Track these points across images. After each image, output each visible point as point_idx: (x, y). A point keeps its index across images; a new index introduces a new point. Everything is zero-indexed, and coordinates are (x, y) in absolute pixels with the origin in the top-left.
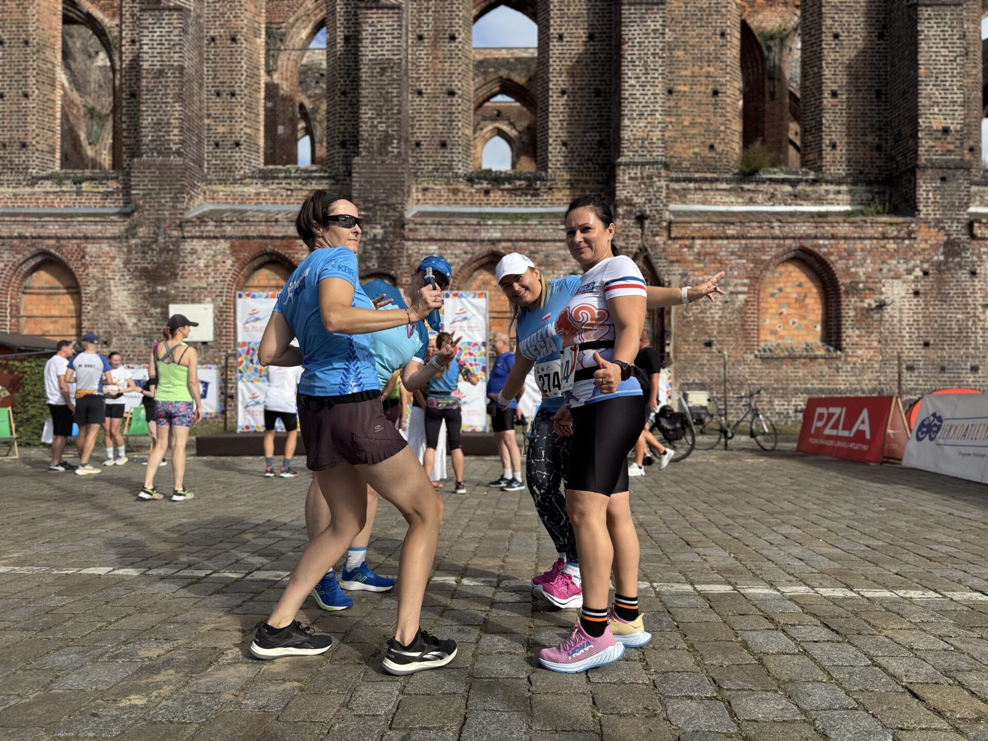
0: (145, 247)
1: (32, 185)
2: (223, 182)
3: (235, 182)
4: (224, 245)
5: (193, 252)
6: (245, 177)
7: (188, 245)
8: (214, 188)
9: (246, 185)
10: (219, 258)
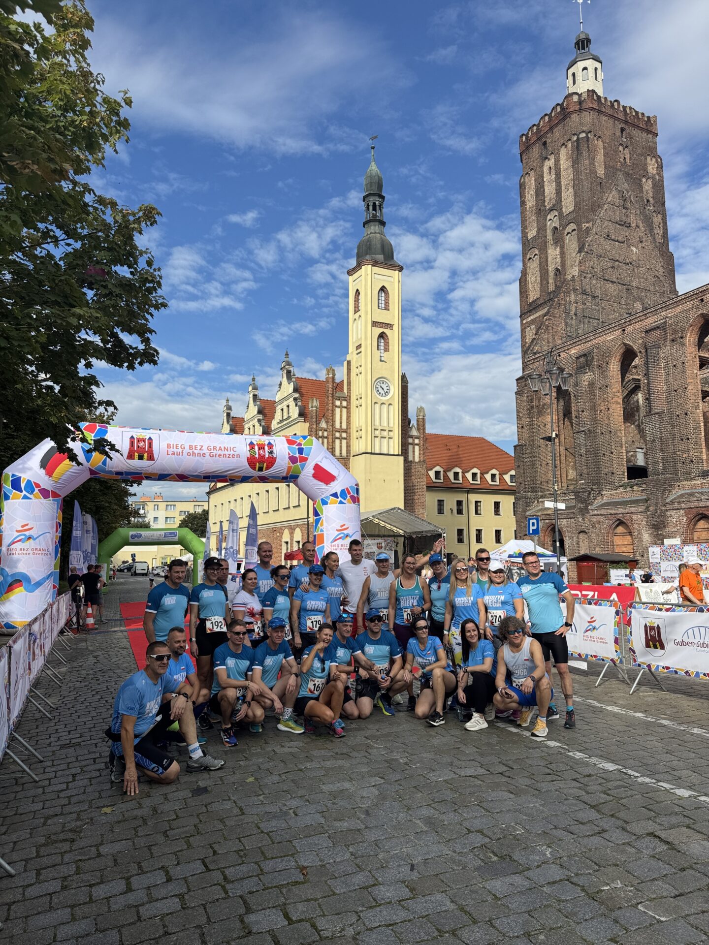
0: (653, 516)
1: (616, 490)
2: (687, 480)
3: (691, 479)
4: (682, 512)
5: (671, 516)
6: (695, 477)
7: (668, 513)
8: (683, 483)
9: (697, 480)
10: (681, 518)
